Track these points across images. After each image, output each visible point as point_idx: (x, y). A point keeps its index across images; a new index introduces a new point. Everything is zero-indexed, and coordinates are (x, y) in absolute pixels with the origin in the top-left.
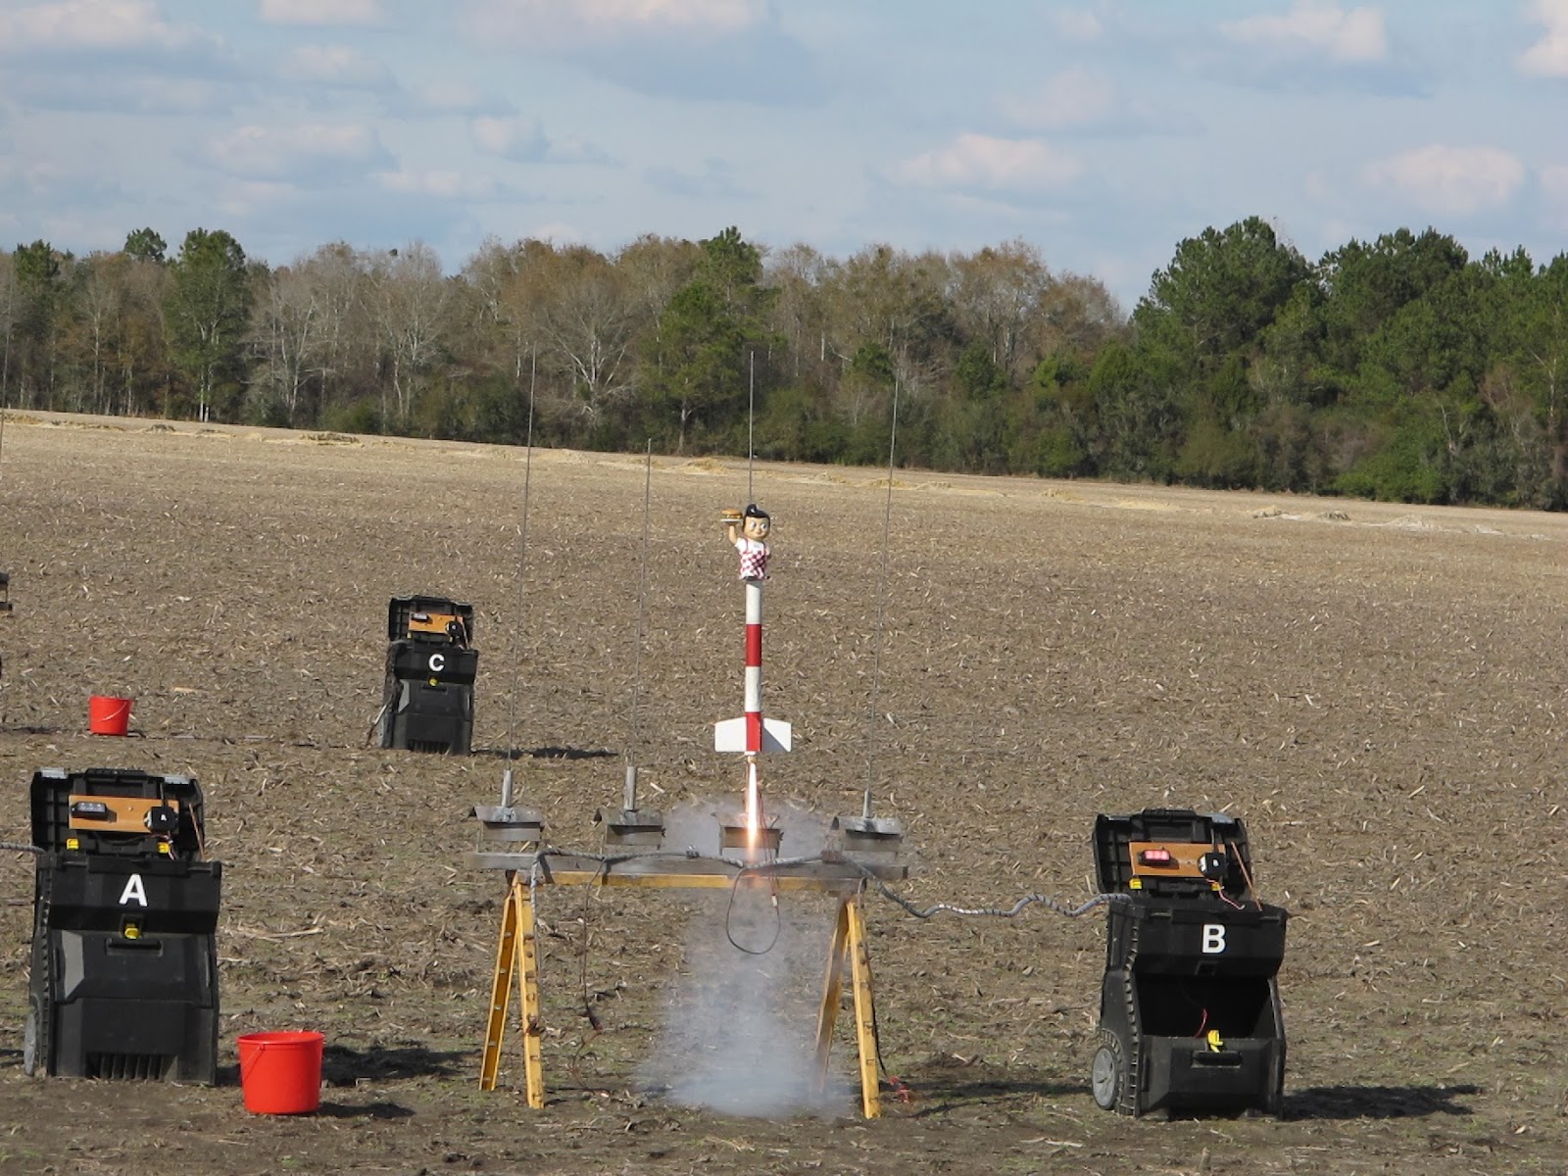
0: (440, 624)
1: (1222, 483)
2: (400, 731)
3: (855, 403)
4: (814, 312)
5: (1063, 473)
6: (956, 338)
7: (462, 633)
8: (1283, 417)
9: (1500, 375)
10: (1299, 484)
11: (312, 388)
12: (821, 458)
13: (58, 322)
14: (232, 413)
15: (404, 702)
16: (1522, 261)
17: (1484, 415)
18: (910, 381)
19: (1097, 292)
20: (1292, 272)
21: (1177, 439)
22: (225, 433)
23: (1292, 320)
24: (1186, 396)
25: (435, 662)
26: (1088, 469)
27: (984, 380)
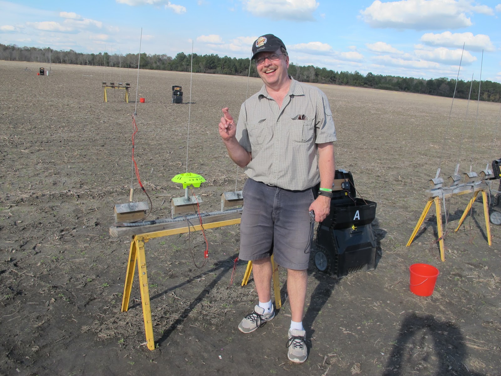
0: (178, 89)
1: (181, 71)
2: (175, 101)
3: (154, 65)
4: (151, 58)
5: (169, 70)
6: (161, 61)
7: (180, 90)
8: (185, 67)
9: (200, 63)
10: (186, 71)
12: (152, 69)
15: (175, 98)
16: (201, 56)
17: (199, 66)
18: (158, 64)
19: (171, 58)
20: (185, 56)
21: (178, 68)
22: (108, 67)
23: (185, 60)
24: (178, 65)
25: (178, 93)
26: (171, 70)
27: (163, 64)
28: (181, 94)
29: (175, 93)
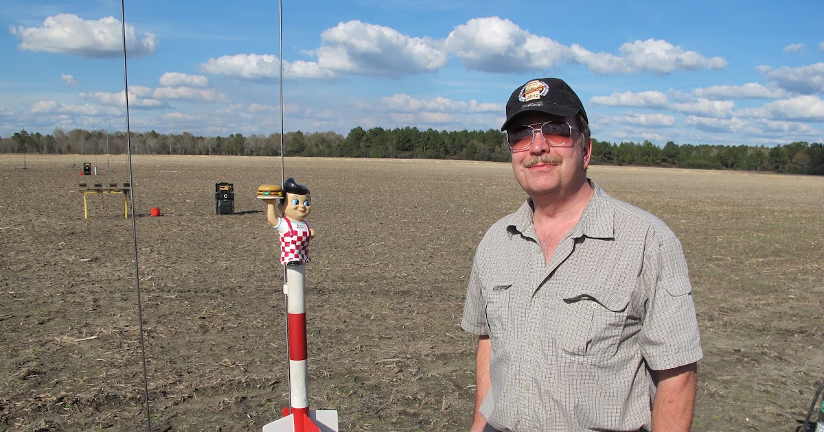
0: (226, 188)
1: (357, 157)
2: (219, 211)
3: (315, 150)
4: (309, 139)
5: (339, 157)
6: (326, 142)
7: (231, 189)
8: (364, 149)
9: (388, 143)
10: (366, 157)
11: (252, 151)
12: (311, 156)
13: (221, 145)
14: (242, 154)
15: (219, 205)
16: (390, 130)
17: (386, 148)
18: (321, 147)
19: (342, 136)
20: (364, 133)
21: (352, 152)
23: (364, 138)
24: (353, 147)
25: (225, 196)
26: (342, 156)
27: (329, 146)
28: (231, 198)
29: (219, 196)
